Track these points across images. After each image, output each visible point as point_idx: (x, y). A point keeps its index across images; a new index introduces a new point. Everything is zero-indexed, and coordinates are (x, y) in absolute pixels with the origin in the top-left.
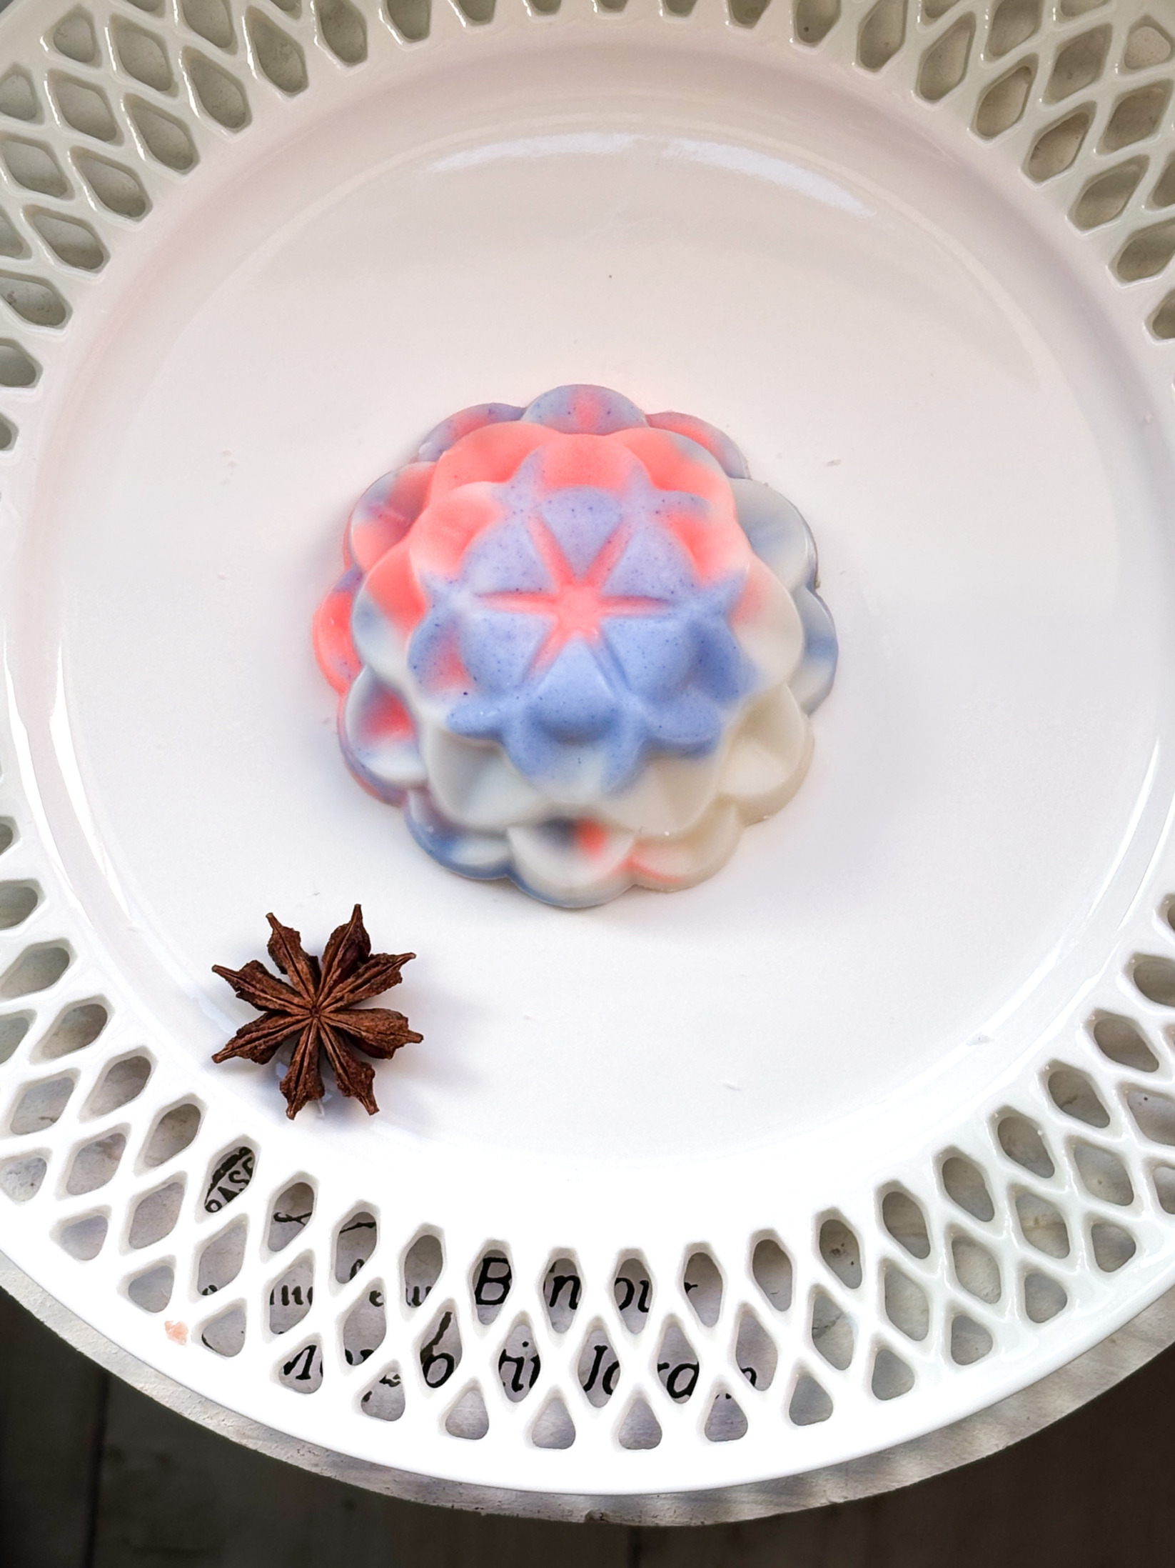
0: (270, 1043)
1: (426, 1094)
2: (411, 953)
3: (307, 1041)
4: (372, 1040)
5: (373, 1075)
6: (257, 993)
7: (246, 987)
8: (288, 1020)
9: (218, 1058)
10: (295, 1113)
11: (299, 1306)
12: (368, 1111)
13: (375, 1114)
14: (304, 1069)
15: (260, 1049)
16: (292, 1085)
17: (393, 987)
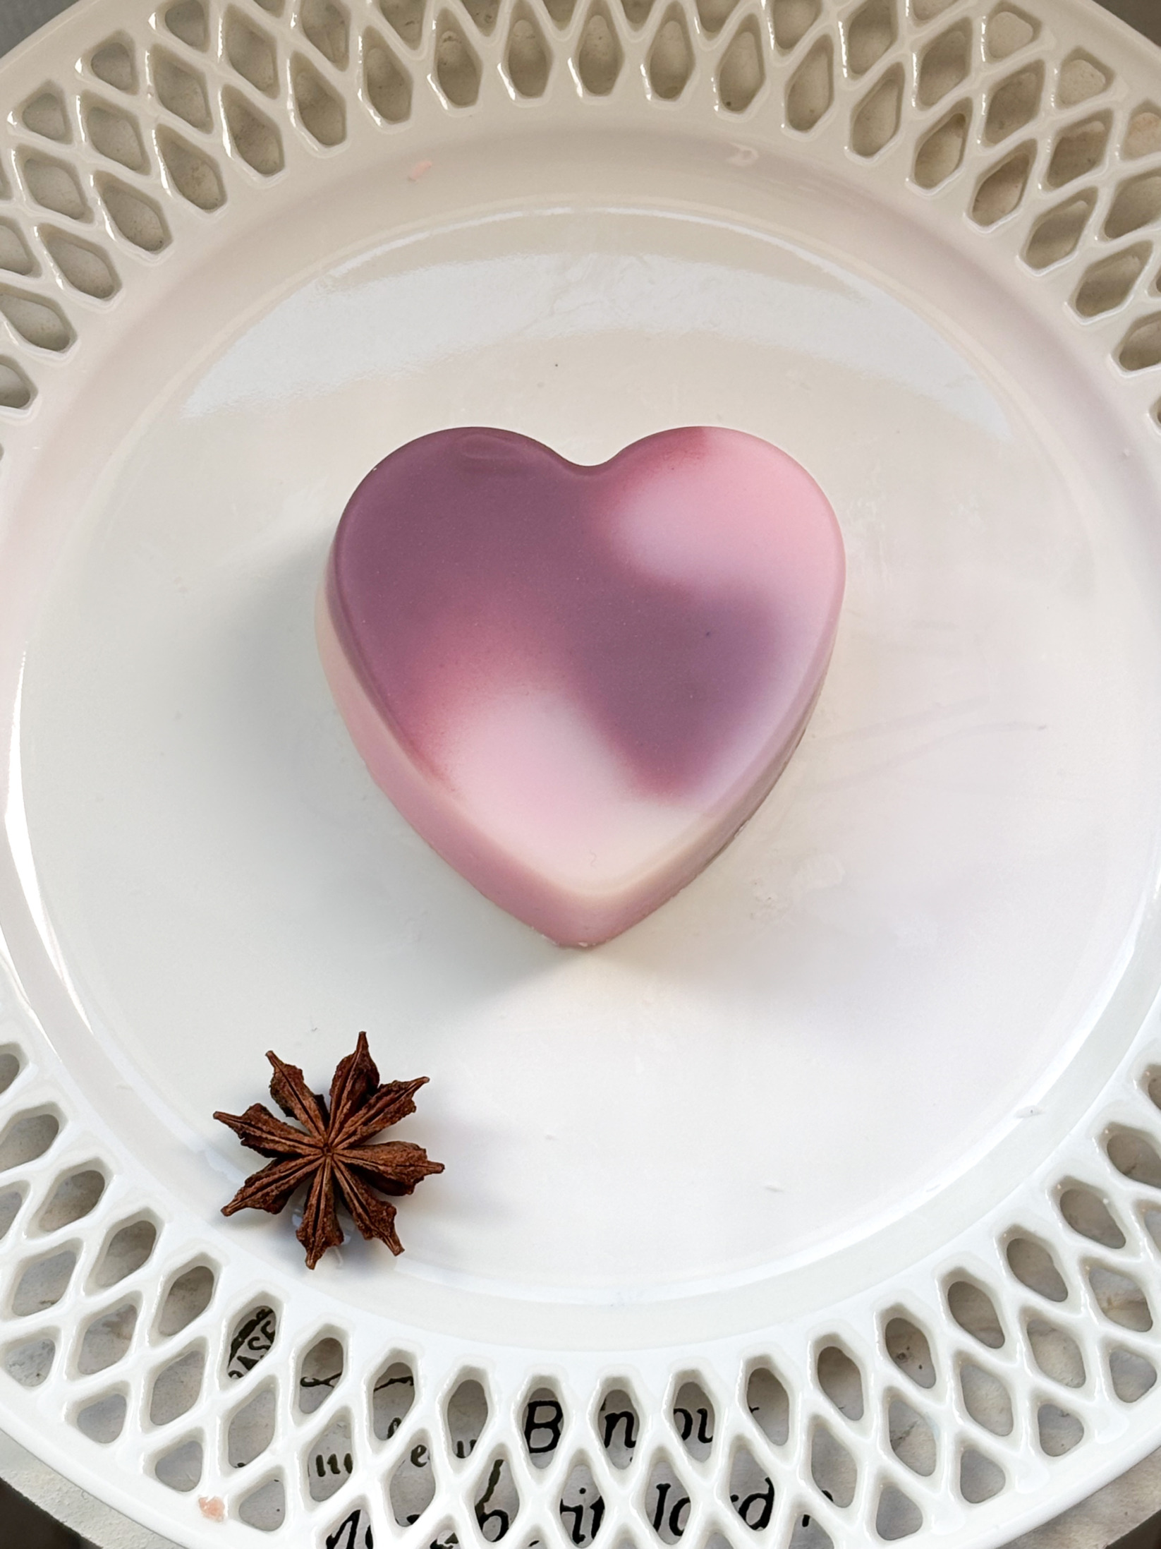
0: (282, 1188)
1: (451, 1231)
2: (424, 1077)
3: (322, 1182)
4: (390, 1174)
5: (395, 1213)
6: (264, 1135)
7: (251, 1131)
8: (300, 1161)
9: (228, 1211)
10: (315, 1262)
11: (337, 1475)
12: (393, 1252)
13: (402, 1254)
14: (321, 1212)
15: (273, 1196)
16: (310, 1231)
17: (407, 1116)
